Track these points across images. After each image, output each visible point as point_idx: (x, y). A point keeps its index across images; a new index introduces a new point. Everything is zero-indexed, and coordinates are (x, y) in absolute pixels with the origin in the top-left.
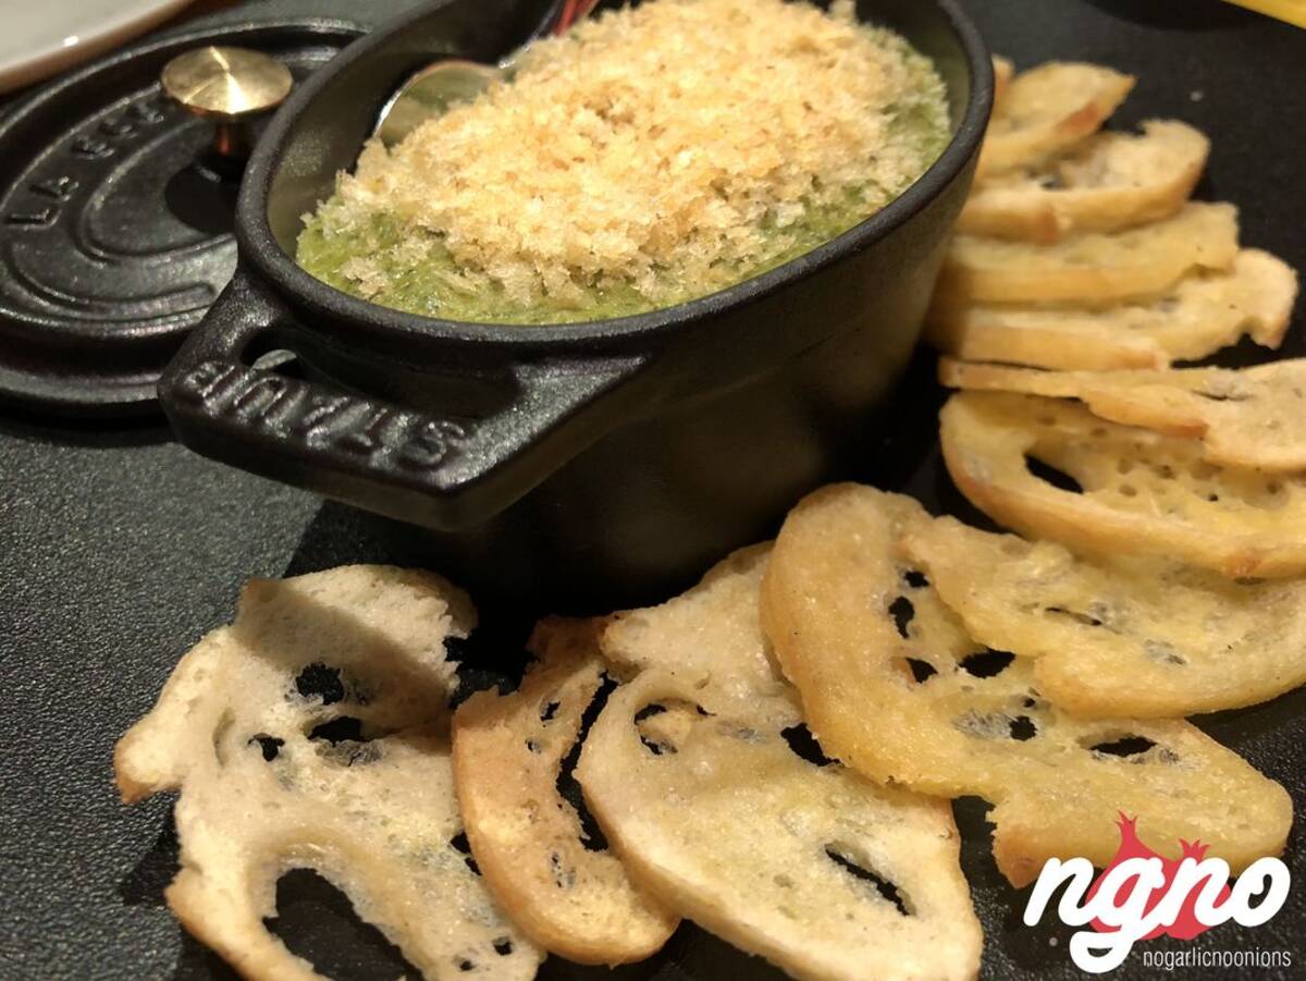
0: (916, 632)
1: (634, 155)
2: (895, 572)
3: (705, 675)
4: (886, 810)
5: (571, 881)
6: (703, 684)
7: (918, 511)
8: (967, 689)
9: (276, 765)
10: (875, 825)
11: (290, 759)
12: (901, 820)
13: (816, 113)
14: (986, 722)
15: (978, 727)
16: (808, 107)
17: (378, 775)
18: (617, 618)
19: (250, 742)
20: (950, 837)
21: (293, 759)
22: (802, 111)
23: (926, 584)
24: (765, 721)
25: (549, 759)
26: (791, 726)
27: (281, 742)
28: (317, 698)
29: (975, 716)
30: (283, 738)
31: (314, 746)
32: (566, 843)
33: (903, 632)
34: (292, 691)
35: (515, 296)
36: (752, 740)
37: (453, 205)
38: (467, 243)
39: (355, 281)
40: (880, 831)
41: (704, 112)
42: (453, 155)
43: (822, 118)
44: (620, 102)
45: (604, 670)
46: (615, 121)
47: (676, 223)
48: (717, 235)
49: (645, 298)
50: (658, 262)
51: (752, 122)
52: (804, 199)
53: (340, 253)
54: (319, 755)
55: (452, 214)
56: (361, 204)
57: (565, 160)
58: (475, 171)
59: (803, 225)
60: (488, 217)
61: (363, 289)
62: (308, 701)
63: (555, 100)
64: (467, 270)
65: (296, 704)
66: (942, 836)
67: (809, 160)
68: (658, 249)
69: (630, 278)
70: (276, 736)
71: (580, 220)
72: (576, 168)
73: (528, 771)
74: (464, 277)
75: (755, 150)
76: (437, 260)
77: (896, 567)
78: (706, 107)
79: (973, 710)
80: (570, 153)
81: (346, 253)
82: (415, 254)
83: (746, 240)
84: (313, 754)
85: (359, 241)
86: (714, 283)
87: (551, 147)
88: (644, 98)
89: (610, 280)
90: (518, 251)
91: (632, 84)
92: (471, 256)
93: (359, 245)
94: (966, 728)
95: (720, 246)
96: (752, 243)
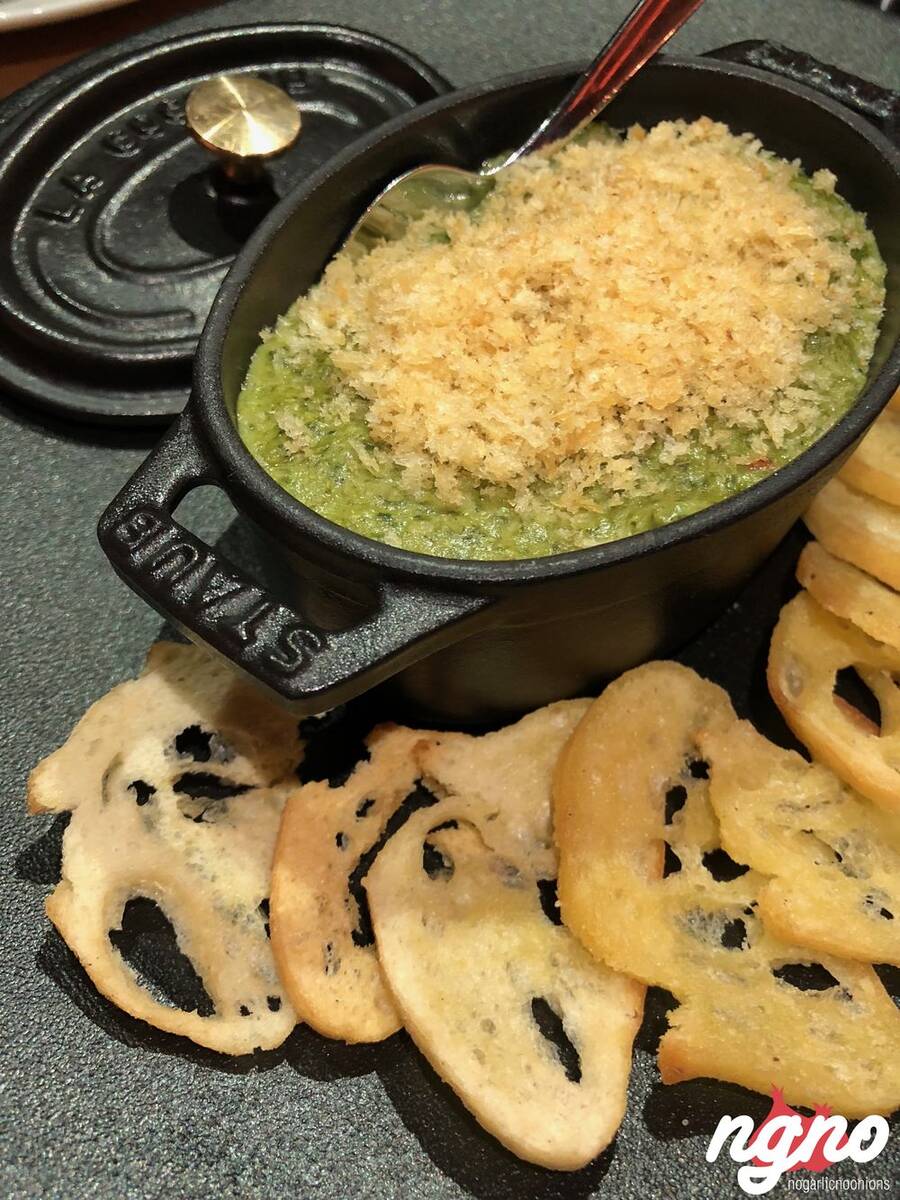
0: (680, 821)
2: (683, 759)
3: (495, 810)
4: (594, 980)
5: (336, 969)
6: (492, 817)
7: (725, 705)
8: (701, 888)
9: (146, 808)
10: (580, 989)
11: (157, 805)
12: (600, 991)
13: (736, 345)
14: (706, 920)
15: (695, 925)
16: (729, 335)
17: (220, 835)
19: (129, 788)
20: (635, 1017)
21: (160, 806)
22: (724, 340)
23: (706, 777)
24: (529, 868)
25: (348, 858)
26: (548, 879)
27: (152, 790)
28: (188, 756)
29: (698, 913)
30: (156, 787)
31: (176, 798)
32: (340, 936)
33: (669, 821)
34: (171, 747)
35: (409, 488)
36: (514, 880)
37: (381, 381)
38: (383, 423)
39: (282, 432)
40: (583, 995)
41: (628, 326)
42: (396, 319)
43: (738, 351)
44: (562, 286)
45: (419, 777)
46: (553, 302)
47: (567, 443)
48: (600, 462)
49: (517, 514)
50: (541, 477)
51: (669, 346)
52: (695, 434)
53: (281, 389)
54: (179, 808)
55: (378, 389)
56: (312, 335)
57: (493, 344)
58: (410, 348)
59: (683, 464)
60: (404, 404)
61: (287, 445)
62: (181, 758)
63: (503, 274)
64: (376, 448)
65: (172, 759)
66: (627, 1015)
67: (713, 395)
68: (544, 466)
69: (511, 492)
70: (151, 784)
71: (484, 425)
72: (500, 356)
73: (330, 866)
74: (371, 455)
75: (664, 379)
76: (357, 426)
77: (686, 754)
78: (632, 321)
79: (698, 908)
80: (500, 337)
81: (286, 391)
82: (341, 414)
83: (624, 474)
84: (175, 806)
85: (300, 379)
86: (582, 510)
87: (484, 329)
88: (582, 291)
89: (493, 489)
90: (423, 444)
91: (577, 271)
92: (383, 437)
93: (299, 383)
94: (684, 925)
95: (597, 476)
96: (629, 479)
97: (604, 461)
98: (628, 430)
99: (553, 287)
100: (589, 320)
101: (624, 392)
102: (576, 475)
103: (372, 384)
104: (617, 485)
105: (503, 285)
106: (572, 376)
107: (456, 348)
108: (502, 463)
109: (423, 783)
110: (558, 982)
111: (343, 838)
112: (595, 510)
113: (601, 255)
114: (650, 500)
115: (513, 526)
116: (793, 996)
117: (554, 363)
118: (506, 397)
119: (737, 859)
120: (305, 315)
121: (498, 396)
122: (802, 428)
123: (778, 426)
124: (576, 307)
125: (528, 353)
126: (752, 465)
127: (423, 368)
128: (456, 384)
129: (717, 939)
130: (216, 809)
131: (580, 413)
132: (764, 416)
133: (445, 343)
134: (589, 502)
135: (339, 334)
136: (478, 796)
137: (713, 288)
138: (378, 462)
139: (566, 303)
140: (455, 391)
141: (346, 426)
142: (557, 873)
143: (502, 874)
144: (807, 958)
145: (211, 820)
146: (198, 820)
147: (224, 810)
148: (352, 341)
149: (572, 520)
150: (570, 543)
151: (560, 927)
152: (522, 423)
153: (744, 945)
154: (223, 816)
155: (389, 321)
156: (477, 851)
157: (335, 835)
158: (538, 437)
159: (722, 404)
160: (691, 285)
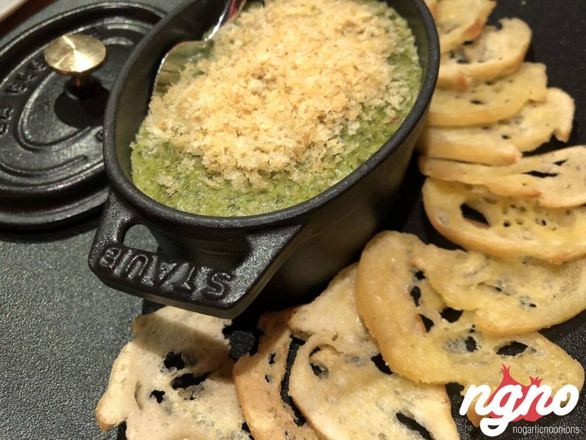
0: (422, 302)
1: (280, 104)
2: (411, 274)
3: (335, 334)
4: (419, 392)
6: (335, 338)
7: (417, 241)
8: (446, 329)
9: (163, 403)
10: (415, 400)
11: (168, 400)
12: (425, 397)
13: (360, 71)
14: (455, 343)
15: (453, 346)
16: (356, 68)
17: (206, 401)
18: (295, 312)
19: (150, 397)
20: (446, 402)
21: (170, 400)
22: (354, 71)
23: (424, 277)
24: (363, 354)
25: (276, 385)
26: (375, 355)
27: (163, 393)
28: (174, 369)
29: (451, 341)
30: (164, 391)
31: (177, 392)
32: (289, 425)
33: (417, 305)
34: (163, 368)
35: (238, 189)
36: (359, 363)
37: (203, 144)
38: (212, 163)
39: (163, 186)
40: (417, 402)
41: (309, 79)
42: (197, 114)
43: (363, 73)
44: (269, 73)
45: (291, 333)
46: (267, 82)
47: (304, 141)
48: (323, 144)
49: (295, 182)
50: (298, 161)
51: (331, 82)
52: (359, 118)
53: (152, 167)
54: (180, 396)
55: (203, 148)
56: (157, 137)
57: (249, 109)
58: (210, 124)
59: (361, 133)
60: (219, 150)
61: (168, 191)
62: (170, 371)
63: (239, 76)
64: (213, 176)
65: (166, 373)
66: (443, 403)
67: (359, 96)
68: (298, 156)
69: (287, 173)
70: (161, 390)
71: (261, 146)
72: (254, 113)
73: (269, 393)
74: (213, 180)
75: (335, 97)
76: (198, 170)
77: (411, 271)
78: (310, 76)
79: (450, 339)
80: (251, 105)
81: (155, 167)
82: (188, 167)
83: (337, 146)
84: (178, 396)
85: (160, 159)
86: (324, 169)
87: (242, 104)
88: (280, 71)
89: (279, 175)
90: (236, 166)
91: (274, 63)
92: (215, 169)
93: (160, 162)
94: (448, 349)
95: (325, 151)
96: (339, 147)
97: (325, 143)
98: (329, 126)
99: (265, 75)
100: (289, 84)
101: (320, 108)
102: (314, 153)
103: (199, 147)
104: (335, 152)
105: (242, 81)
106: (292, 111)
107: (232, 116)
108: (279, 160)
109: (294, 336)
110: (403, 402)
111: (268, 377)
112: (330, 167)
113: (282, 53)
114: (353, 153)
115: (296, 188)
116: (511, 360)
117: (282, 108)
118: (266, 131)
119: (457, 308)
120: (148, 129)
121: (262, 132)
122: (404, 98)
123: (395, 101)
124: (280, 80)
125: (266, 108)
126: (391, 122)
127: (222, 131)
128: (239, 133)
129: (464, 350)
130: (198, 390)
131: (304, 126)
132: (386, 98)
133: (226, 115)
134: (326, 165)
135: (171, 131)
136: (324, 330)
137: (338, 50)
138: (217, 183)
139: (274, 80)
140: (240, 137)
141: (193, 172)
142: (379, 350)
143: (352, 362)
144: (507, 340)
145: (197, 396)
146: (192, 399)
147: (202, 389)
148: (178, 132)
149: (322, 175)
150: (325, 186)
151: (392, 375)
152: (280, 139)
153: (478, 347)
154: (202, 392)
155: (194, 116)
156: (335, 357)
157: (264, 377)
158: (290, 142)
159: (366, 100)
160: (328, 53)
